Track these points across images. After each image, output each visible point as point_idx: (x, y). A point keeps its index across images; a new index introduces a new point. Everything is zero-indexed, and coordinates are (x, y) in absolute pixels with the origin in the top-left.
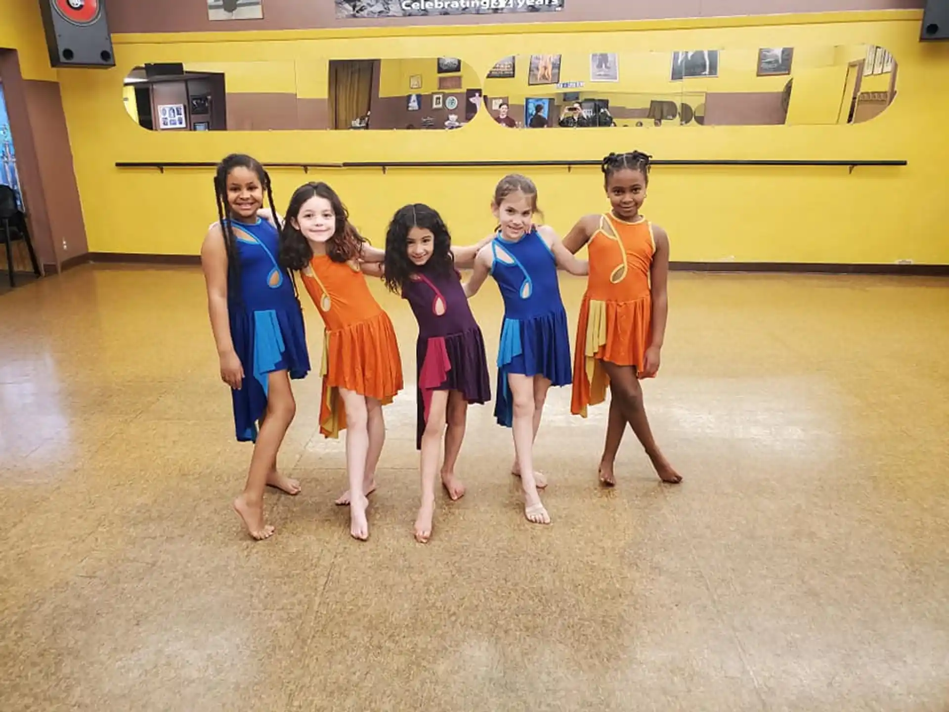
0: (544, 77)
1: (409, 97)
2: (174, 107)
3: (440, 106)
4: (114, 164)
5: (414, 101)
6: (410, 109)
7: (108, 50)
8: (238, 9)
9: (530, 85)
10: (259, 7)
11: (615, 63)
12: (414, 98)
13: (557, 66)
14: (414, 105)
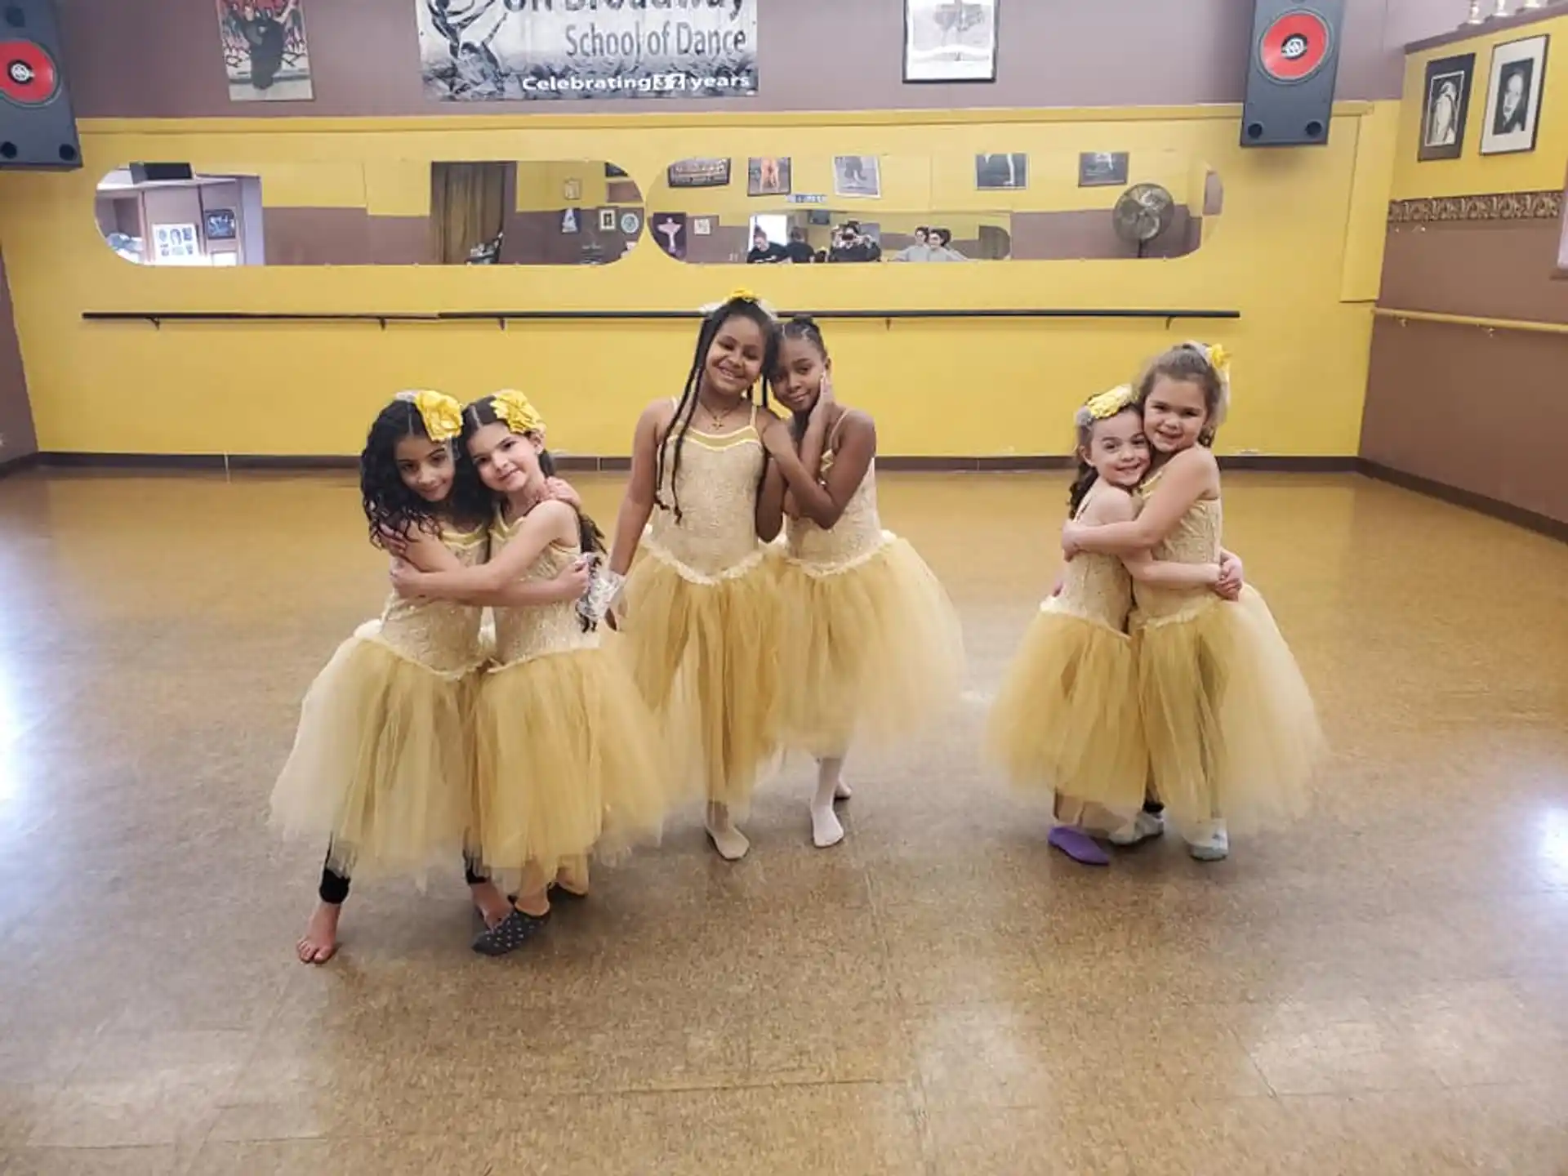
0: (769, 184)
1: (564, 212)
2: (180, 227)
3: (613, 227)
4: (80, 316)
5: (570, 219)
6: (564, 231)
7: (70, 142)
8: (276, 85)
9: (749, 195)
10: (308, 83)
11: (873, 170)
12: (570, 213)
13: (786, 168)
14: (570, 224)
